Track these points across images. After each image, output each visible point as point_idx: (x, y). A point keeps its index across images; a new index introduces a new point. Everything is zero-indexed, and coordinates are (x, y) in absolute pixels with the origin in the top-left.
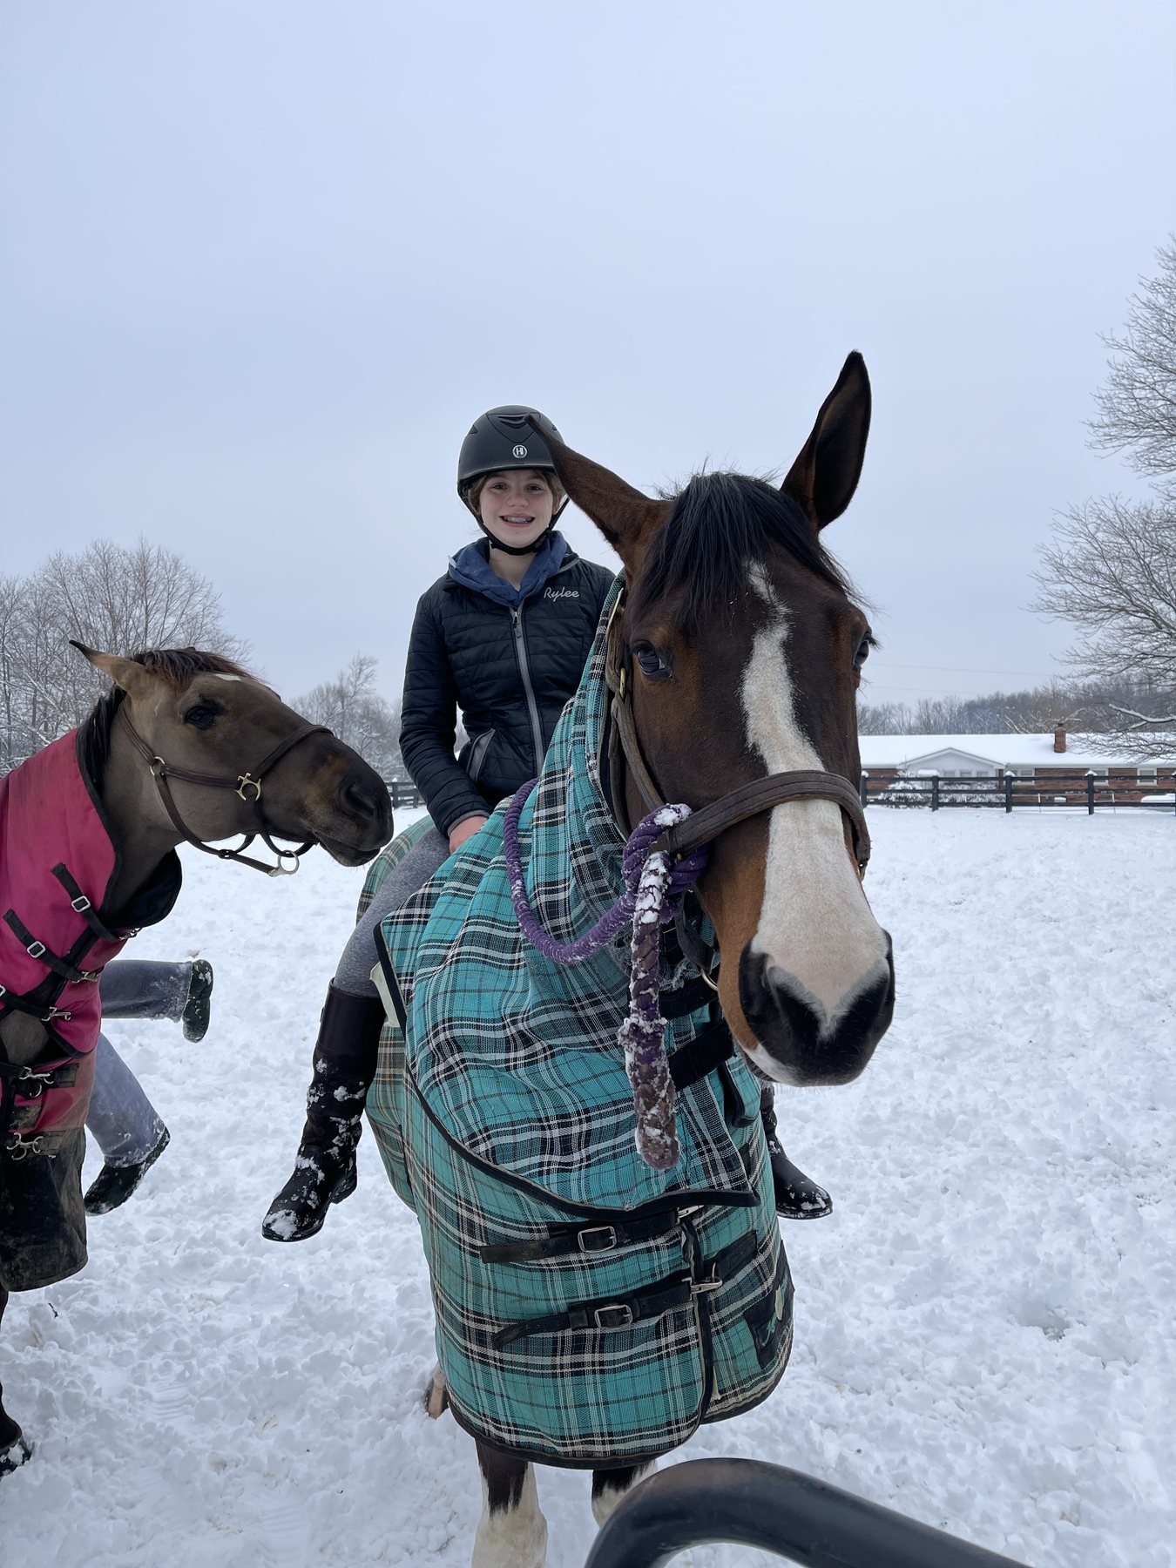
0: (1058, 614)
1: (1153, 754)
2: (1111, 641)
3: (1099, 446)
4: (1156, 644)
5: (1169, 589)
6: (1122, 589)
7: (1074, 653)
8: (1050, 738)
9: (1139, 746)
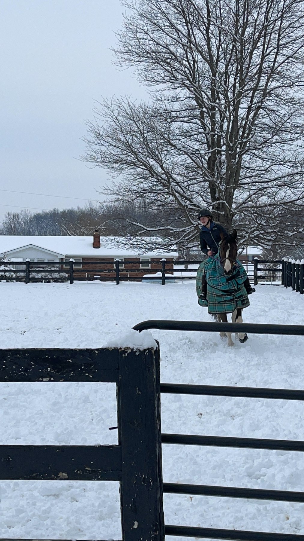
0: (97, 164)
1: (150, 249)
2: (127, 182)
3: (119, 65)
4: (151, 185)
5: (157, 153)
6: (133, 152)
7: (107, 188)
8: (91, 239)
9: (143, 244)
